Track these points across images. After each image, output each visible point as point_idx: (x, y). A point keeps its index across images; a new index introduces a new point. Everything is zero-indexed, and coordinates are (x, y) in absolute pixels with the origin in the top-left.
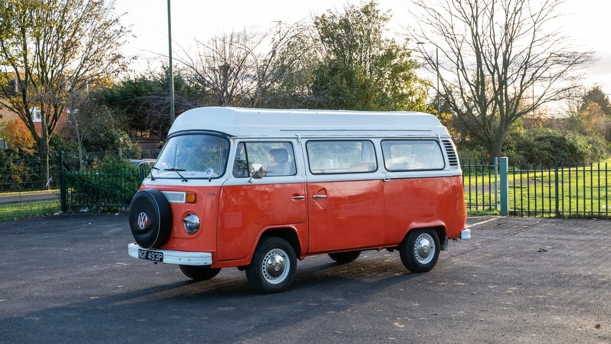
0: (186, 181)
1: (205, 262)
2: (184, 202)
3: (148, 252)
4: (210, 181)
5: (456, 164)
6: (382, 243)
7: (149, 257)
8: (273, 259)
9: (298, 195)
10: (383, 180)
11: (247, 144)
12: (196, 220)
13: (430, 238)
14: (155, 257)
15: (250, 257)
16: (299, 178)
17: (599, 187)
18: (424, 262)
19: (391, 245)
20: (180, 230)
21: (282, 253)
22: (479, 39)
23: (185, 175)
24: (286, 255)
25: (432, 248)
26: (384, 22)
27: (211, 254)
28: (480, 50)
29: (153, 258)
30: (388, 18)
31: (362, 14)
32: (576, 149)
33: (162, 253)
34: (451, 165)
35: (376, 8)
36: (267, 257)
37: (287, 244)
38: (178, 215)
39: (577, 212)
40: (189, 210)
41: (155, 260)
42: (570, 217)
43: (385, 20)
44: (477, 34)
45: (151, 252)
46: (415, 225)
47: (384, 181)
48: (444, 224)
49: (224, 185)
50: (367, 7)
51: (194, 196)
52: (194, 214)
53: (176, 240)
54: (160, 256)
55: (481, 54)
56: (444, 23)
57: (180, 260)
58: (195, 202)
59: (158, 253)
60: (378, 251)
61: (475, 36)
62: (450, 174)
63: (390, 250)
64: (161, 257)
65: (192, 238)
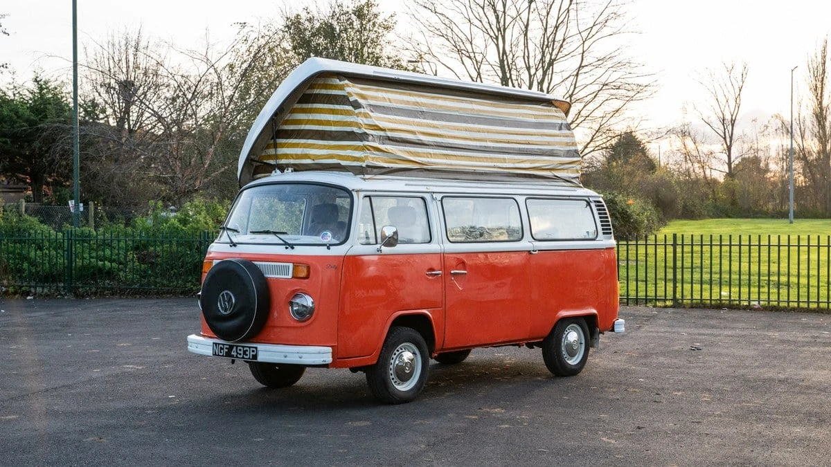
0: (293, 248)
1: (322, 359)
2: (290, 276)
3: (231, 348)
4: (329, 248)
5: (610, 233)
6: (527, 337)
7: (232, 353)
8: (400, 356)
9: (433, 270)
10: (530, 251)
11: (373, 199)
12: (308, 301)
13: (578, 331)
14: (245, 352)
15: (376, 354)
16: (434, 247)
17: (692, 268)
18: (573, 362)
19: (535, 339)
20: (283, 315)
21: (413, 349)
22: (507, 59)
23: (290, 239)
24: (417, 352)
25: (581, 343)
26: (385, 32)
27: (330, 348)
28: (508, 75)
29: (240, 354)
30: (390, 25)
31: (354, 17)
32: (629, 217)
33: (256, 348)
34: (604, 233)
35: (374, 10)
36: (395, 354)
37: (419, 337)
38: (279, 296)
39: (701, 300)
40: (298, 288)
41: (243, 358)
42: (692, 307)
43: (387, 28)
44: (504, 52)
45: (237, 347)
46: (564, 313)
47: (531, 254)
48: (595, 311)
49: (348, 254)
50: (361, 9)
51: (305, 269)
52: (306, 294)
53: (275, 330)
54: (253, 351)
55: (510, 80)
56: (461, 35)
57: (286, 357)
58: (307, 277)
59: (249, 347)
60: (519, 347)
61: (503, 55)
62: (602, 245)
63: (530, 346)
64: (254, 353)
65: (301, 327)
